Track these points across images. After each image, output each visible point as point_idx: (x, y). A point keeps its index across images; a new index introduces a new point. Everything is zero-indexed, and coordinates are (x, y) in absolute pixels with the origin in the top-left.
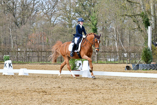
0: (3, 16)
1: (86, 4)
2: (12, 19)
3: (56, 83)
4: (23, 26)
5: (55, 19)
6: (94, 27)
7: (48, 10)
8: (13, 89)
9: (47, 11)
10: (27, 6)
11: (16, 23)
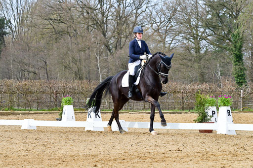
0: (86, 35)
1: (224, 14)
2: (101, 40)
3: (174, 143)
4: (118, 51)
5: (172, 39)
6: (237, 52)
7: (160, 25)
8: (102, 153)
9: (158, 26)
10: (126, 18)
11: (107, 47)
